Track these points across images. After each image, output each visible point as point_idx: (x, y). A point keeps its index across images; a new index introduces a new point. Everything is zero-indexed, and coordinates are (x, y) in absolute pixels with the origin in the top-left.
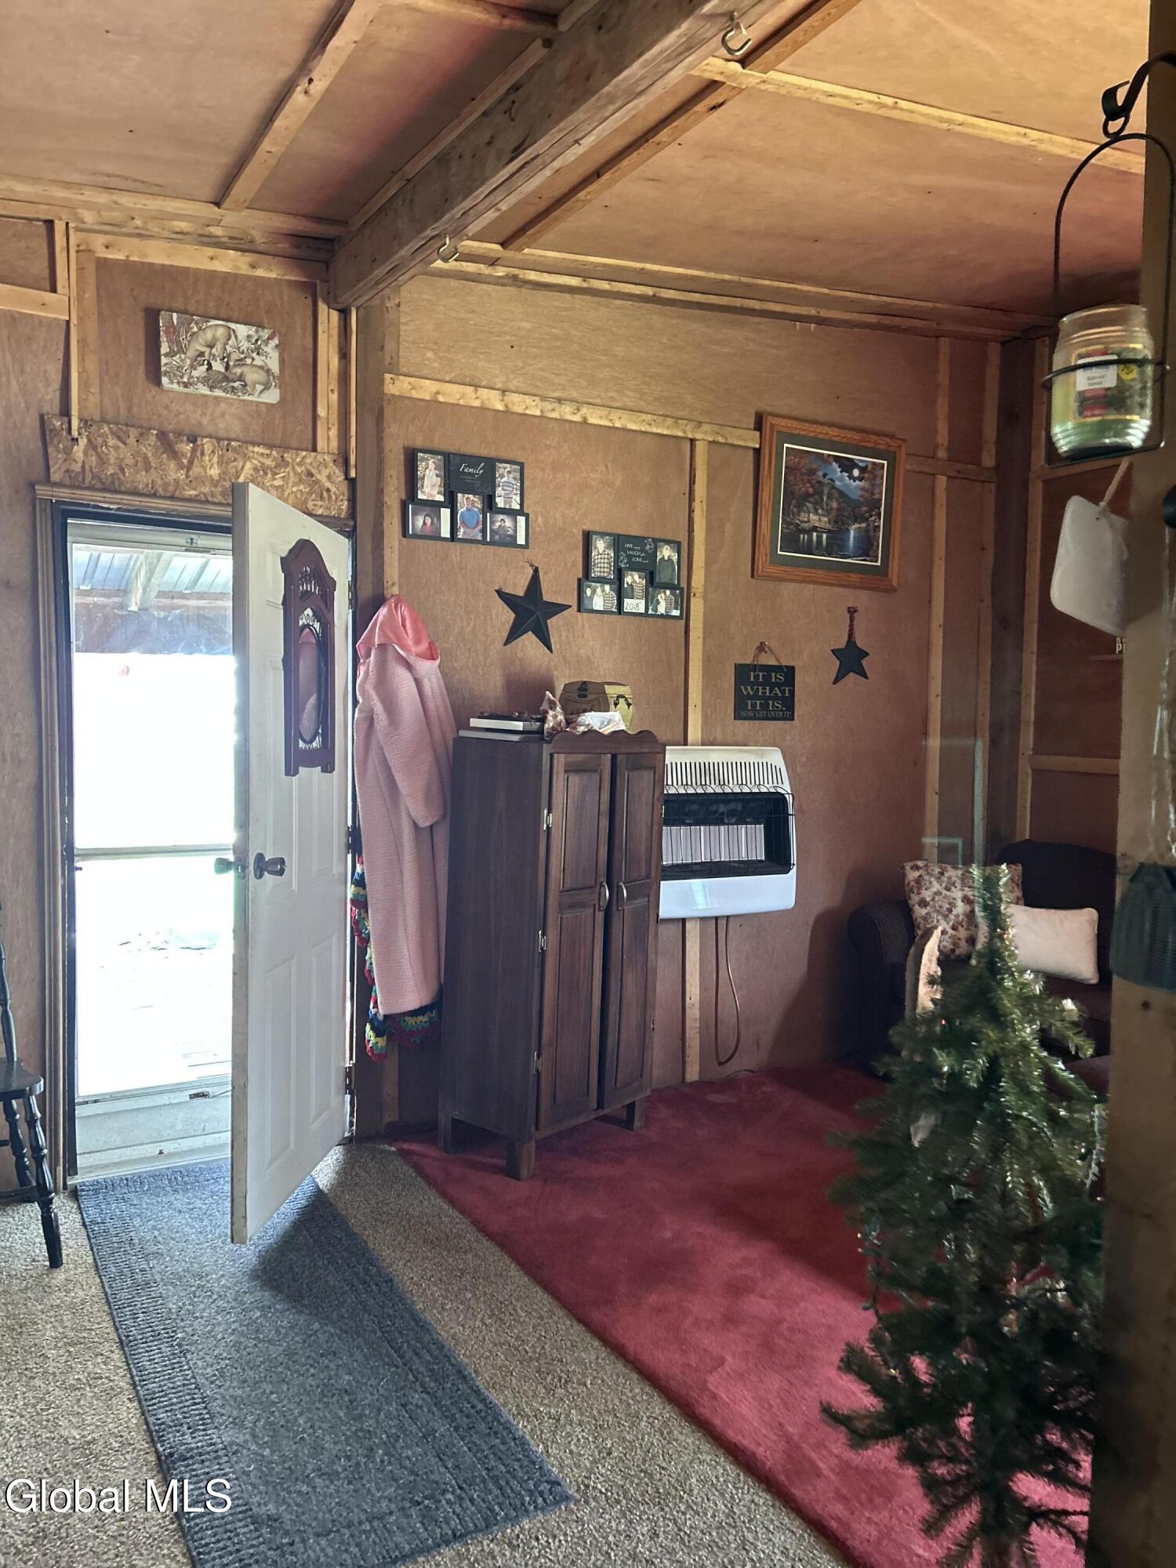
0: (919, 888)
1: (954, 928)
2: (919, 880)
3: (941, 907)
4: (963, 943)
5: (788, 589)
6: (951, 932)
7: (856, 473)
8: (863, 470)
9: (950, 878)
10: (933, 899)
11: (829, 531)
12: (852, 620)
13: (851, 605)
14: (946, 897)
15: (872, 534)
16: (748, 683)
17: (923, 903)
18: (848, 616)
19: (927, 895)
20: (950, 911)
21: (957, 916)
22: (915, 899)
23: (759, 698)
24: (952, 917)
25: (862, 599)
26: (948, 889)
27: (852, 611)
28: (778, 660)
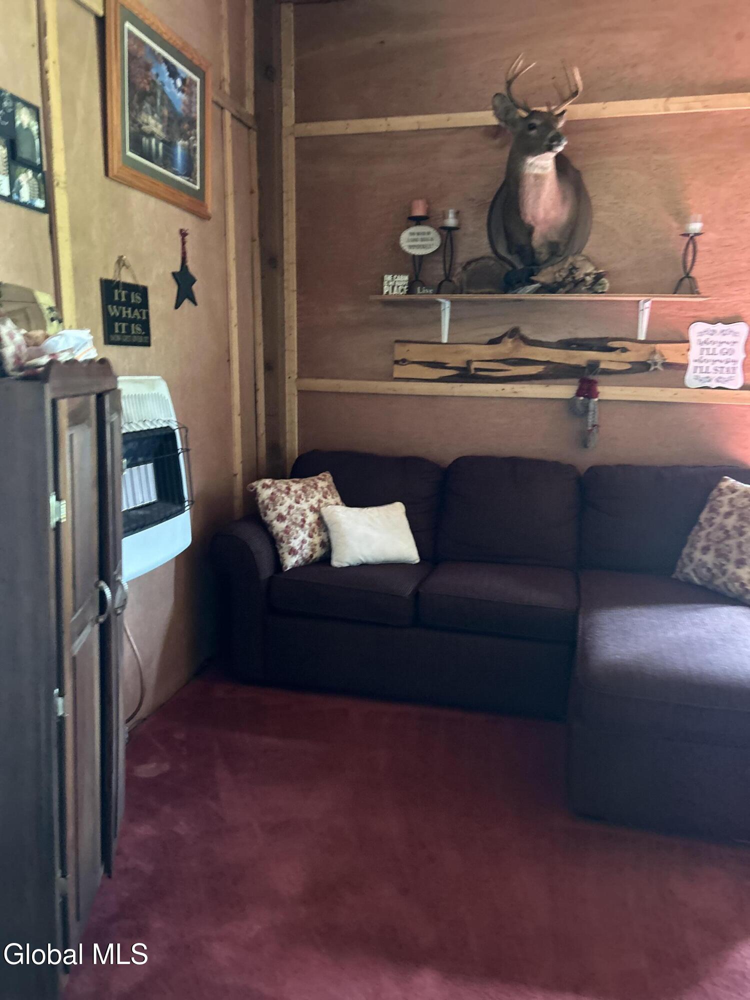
0: (275, 505)
1: (311, 536)
2: (272, 498)
3: (296, 519)
4: (318, 548)
5: (136, 197)
6: (308, 540)
7: (179, 83)
8: (184, 81)
9: (296, 492)
10: (289, 513)
11: (163, 141)
12: (184, 243)
13: (182, 227)
14: (298, 509)
15: (192, 155)
16: (113, 303)
17: (281, 518)
18: (179, 238)
19: (283, 510)
20: (304, 521)
21: (310, 524)
22: (271, 515)
23: (124, 320)
24: (306, 526)
25: (188, 221)
26: (298, 502)
27: (183, 234)
28: (134, 277)
